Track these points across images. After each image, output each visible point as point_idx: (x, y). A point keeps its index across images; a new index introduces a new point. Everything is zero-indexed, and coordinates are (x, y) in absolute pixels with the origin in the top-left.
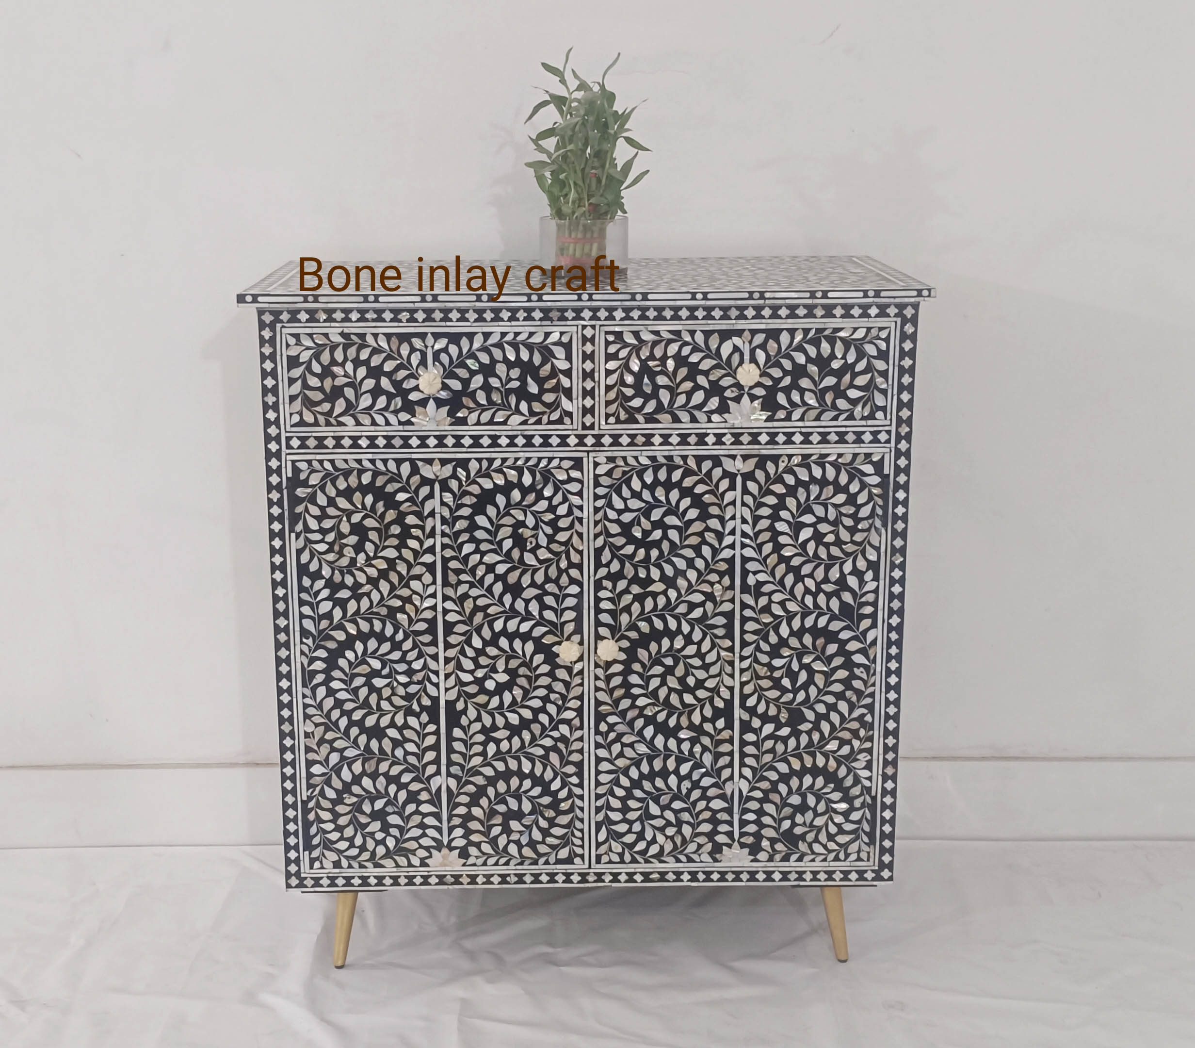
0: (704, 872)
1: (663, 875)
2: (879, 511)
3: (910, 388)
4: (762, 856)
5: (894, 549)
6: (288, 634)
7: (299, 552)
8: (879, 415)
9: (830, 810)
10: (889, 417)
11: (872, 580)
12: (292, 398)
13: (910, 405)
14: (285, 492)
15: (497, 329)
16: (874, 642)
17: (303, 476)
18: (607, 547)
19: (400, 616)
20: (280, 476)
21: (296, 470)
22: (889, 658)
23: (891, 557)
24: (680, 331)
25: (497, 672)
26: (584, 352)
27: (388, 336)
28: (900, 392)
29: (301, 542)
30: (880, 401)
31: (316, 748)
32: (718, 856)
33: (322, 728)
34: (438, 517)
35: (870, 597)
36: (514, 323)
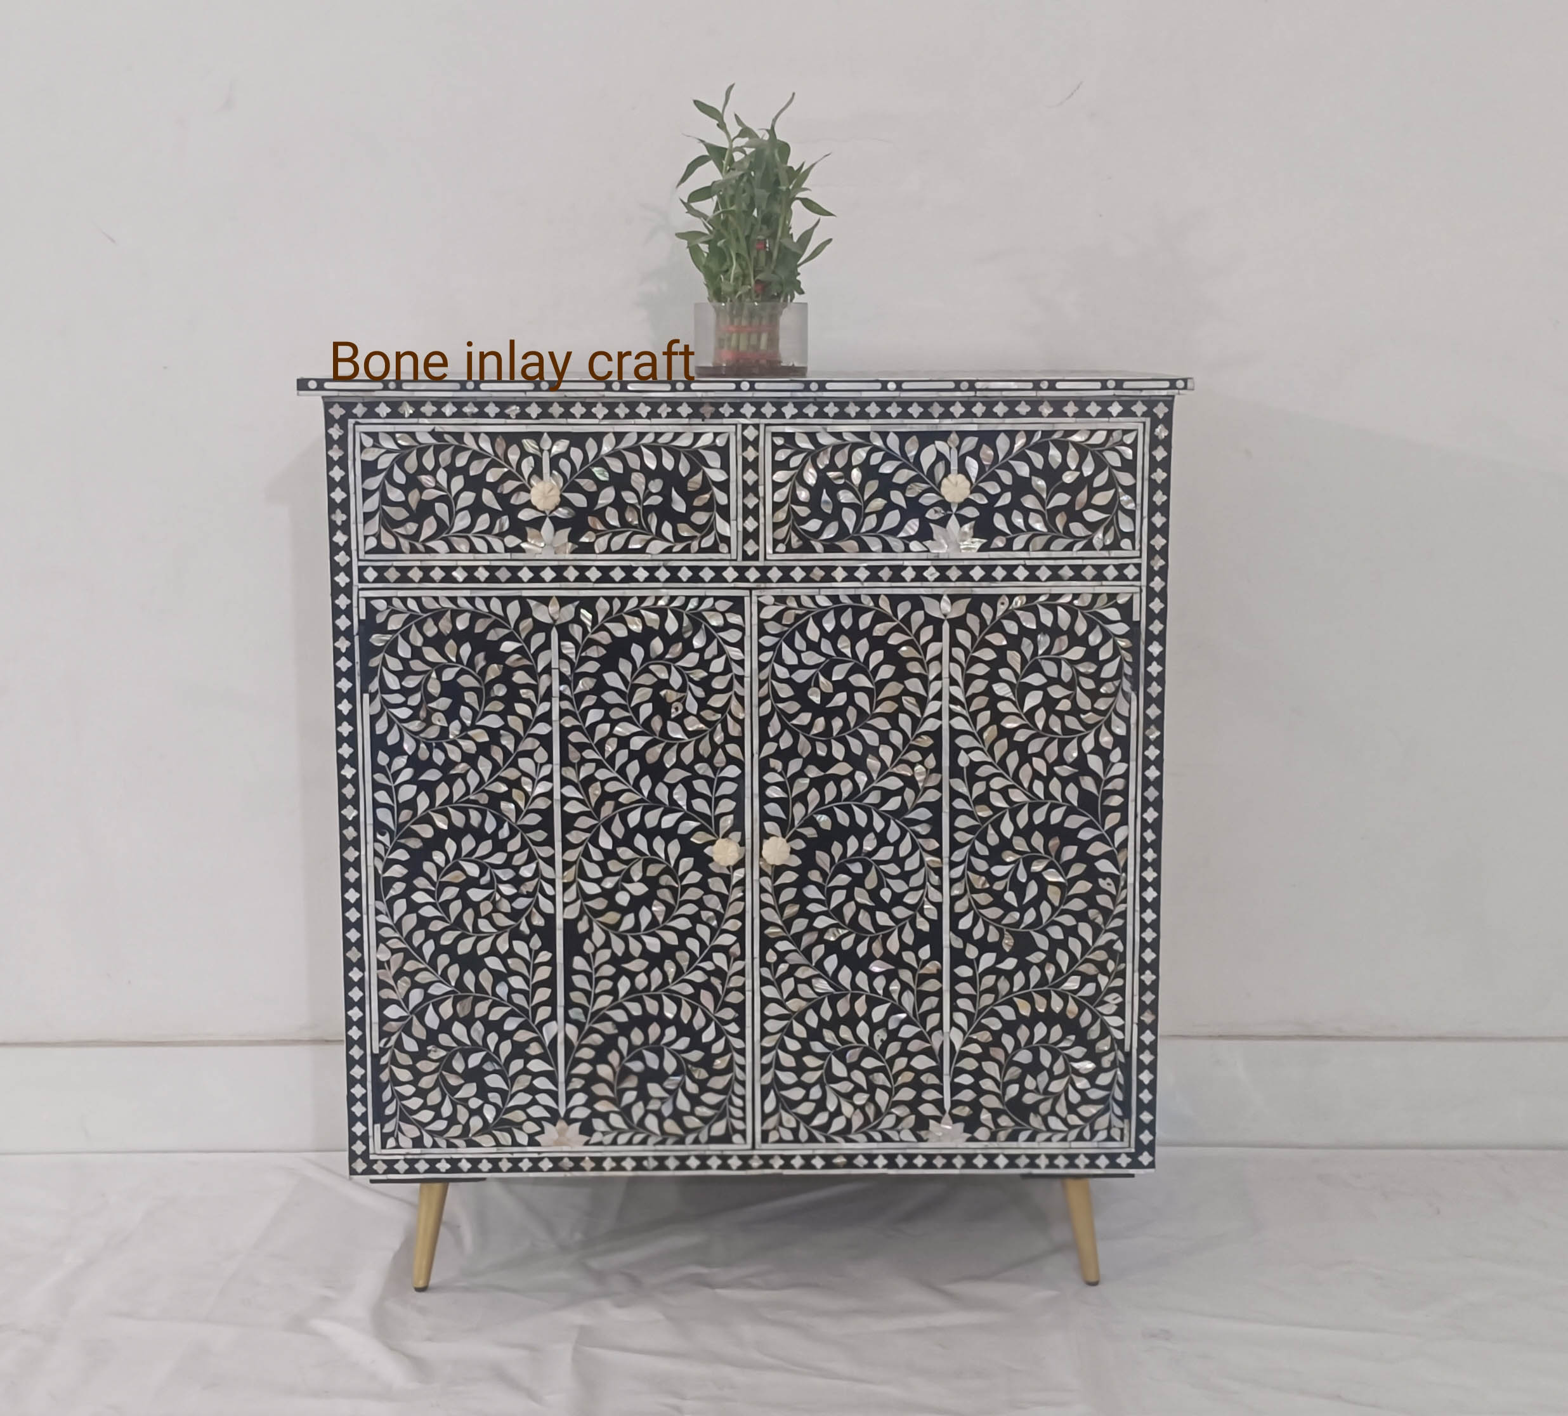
0: (905, 1156)
1: (850, 1159)
2: (1128, 670)
3: (1165, 509)
4: (982, 1133)
5: (1148, 722)
6: (357, 829)
7: (374, 719)
8: (1126, 543)
9: (1069, 1071)
10: (1137, 547)
11: (1120, 761)
12: (368, 517)
13: (1164, 531)
14: (356, 639)
15: (632, 428)
16: (1124, 844)
17: (380, 619)
18: (776, 717)
19: (504, 805)
20: (351, 618)
21: (371, 611)
22: (1144, 865)
23: (1144, 730)
24: (868, 433)
25: (631, 881)
26: (744, 459)
27: (492, 436)
28: (1151, 514)
29: (377, 706)
30: (1126, 525)
31: (392, 982)
32: (923, 1133)
33: (401, 955)
34: (555, 674)
35: (1118, 784)
36: (654, 421)
